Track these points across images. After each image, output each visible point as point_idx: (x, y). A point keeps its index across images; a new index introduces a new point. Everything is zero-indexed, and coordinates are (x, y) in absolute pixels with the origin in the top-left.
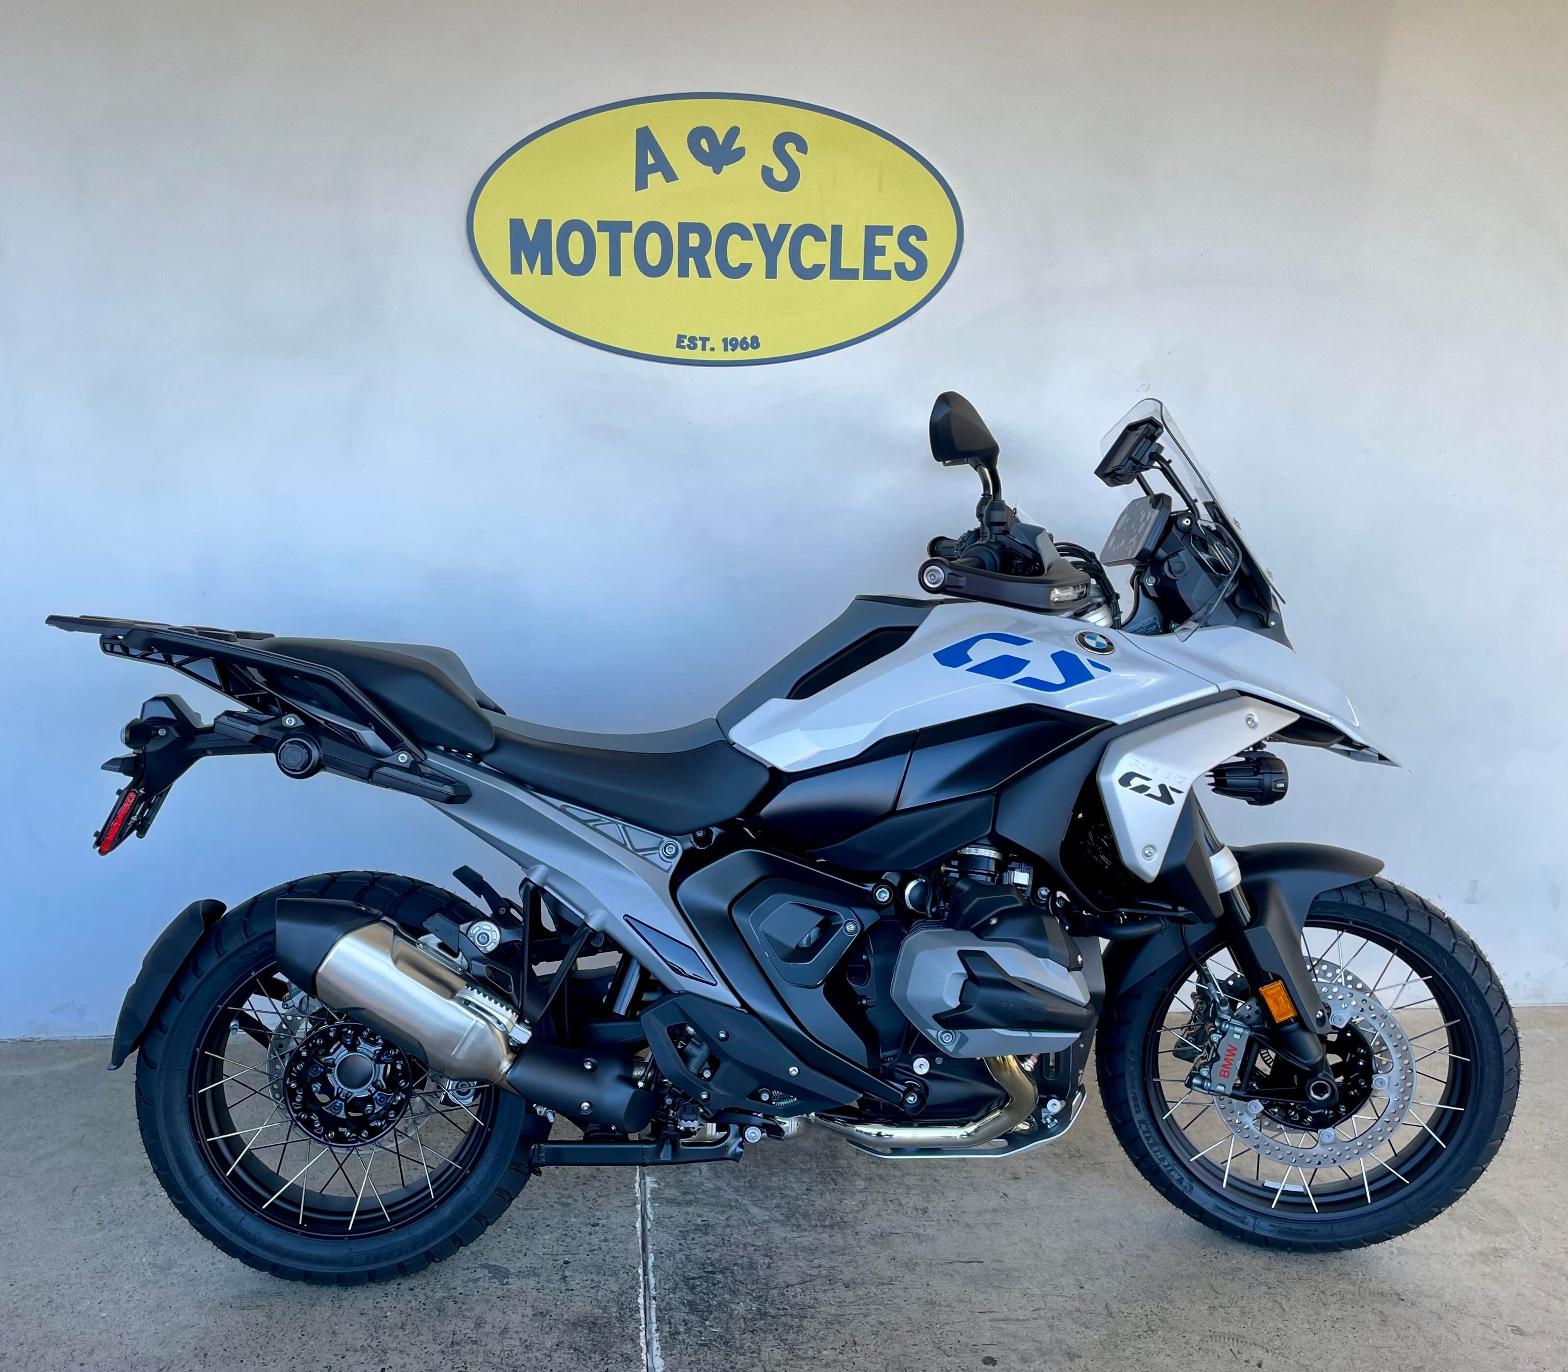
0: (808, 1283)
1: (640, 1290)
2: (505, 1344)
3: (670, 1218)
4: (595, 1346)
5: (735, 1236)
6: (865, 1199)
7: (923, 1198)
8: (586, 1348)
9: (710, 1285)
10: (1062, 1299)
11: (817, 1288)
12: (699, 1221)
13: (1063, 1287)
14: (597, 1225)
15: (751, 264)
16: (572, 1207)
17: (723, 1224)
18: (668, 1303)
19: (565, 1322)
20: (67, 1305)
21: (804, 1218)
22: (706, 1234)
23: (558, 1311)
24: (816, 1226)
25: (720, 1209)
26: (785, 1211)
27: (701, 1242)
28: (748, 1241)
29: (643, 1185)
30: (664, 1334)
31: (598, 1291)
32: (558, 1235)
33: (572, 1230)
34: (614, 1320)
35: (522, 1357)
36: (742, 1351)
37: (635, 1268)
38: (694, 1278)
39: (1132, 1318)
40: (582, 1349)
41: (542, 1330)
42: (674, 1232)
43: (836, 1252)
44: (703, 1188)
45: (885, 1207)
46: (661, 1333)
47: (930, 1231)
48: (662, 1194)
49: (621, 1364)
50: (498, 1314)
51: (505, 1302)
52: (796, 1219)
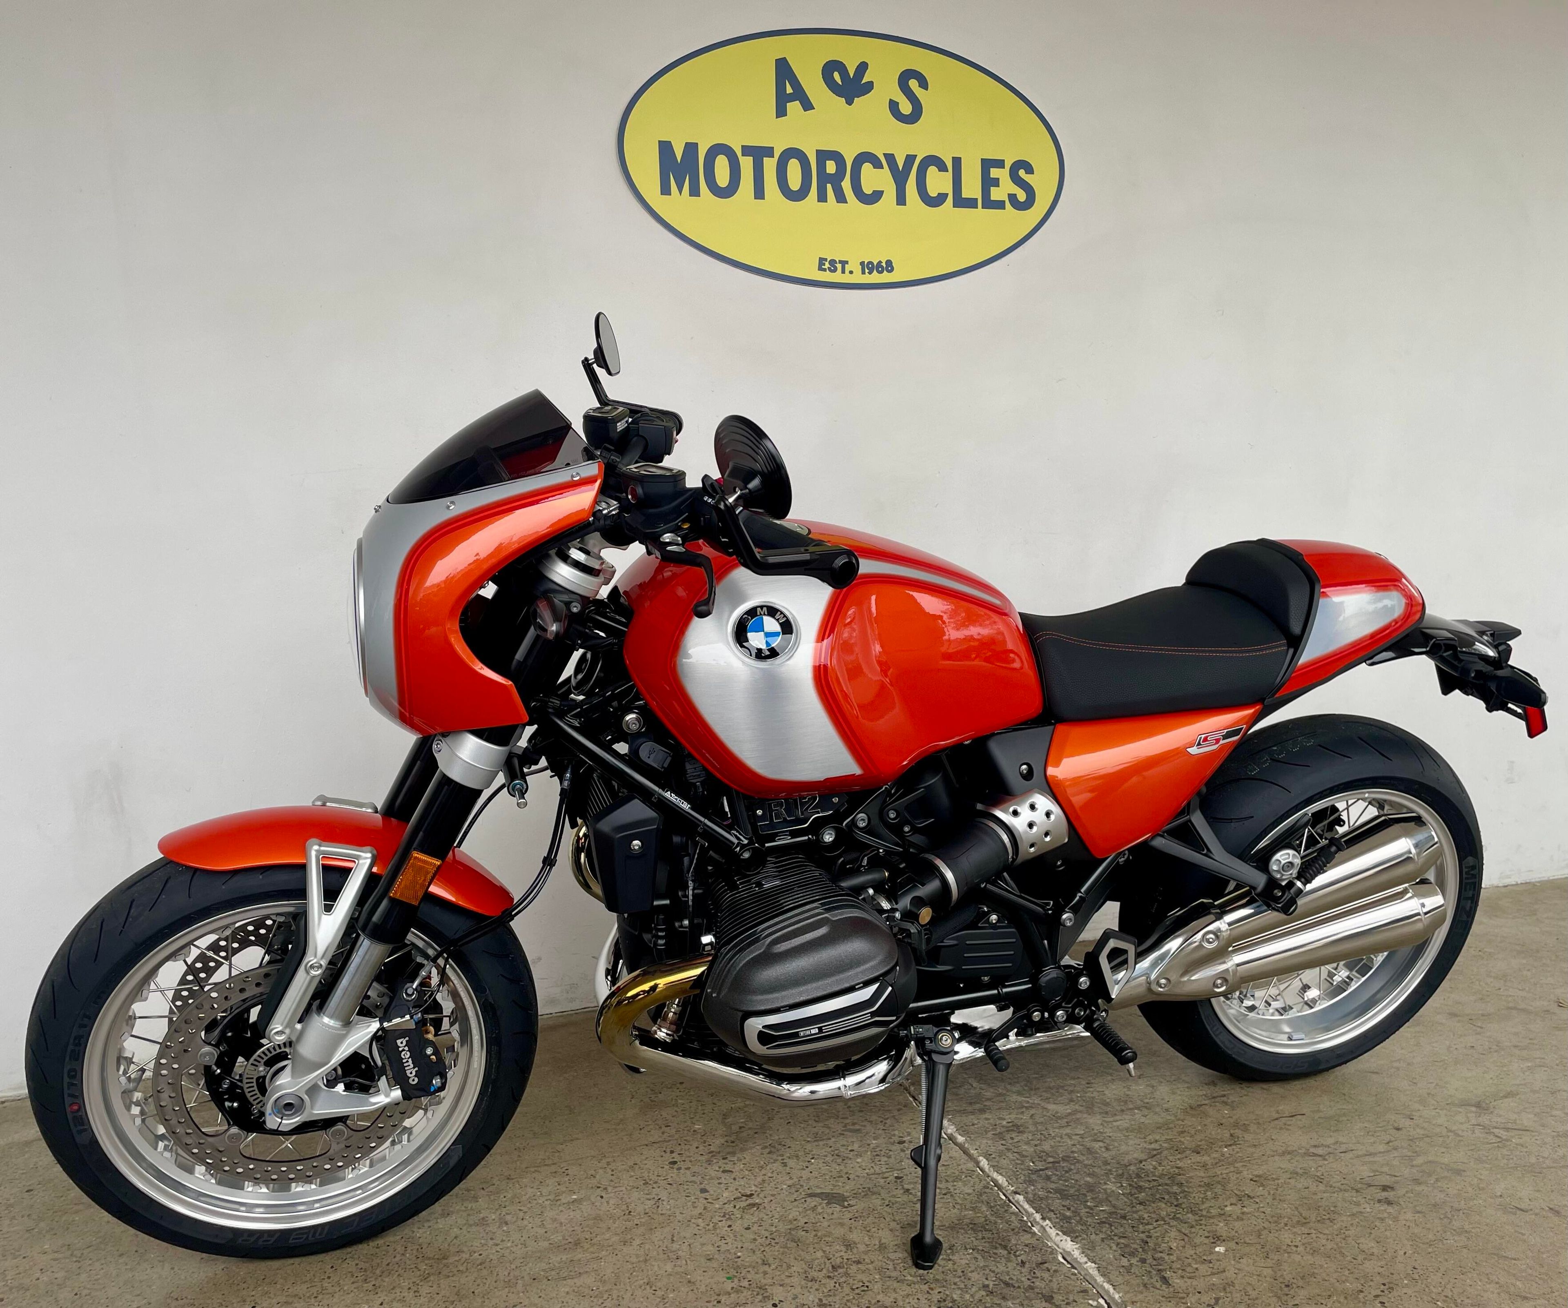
0: (1158, 1156)
1: (995, 1189)
2: (893, 1258)
3: (973, 1125)
4: (991, 1242)
5: (1051, 1129)
8: (985, 1246)
9: (1063, 1173)
11: (1171, 1158)
12: (1004, 1123)
14: (904, 1142)
15: (883, 192)
16: (864, 1131)
17: (1032, 1122)
18: (1035, 1195)
21: (1105, 1106)
22: (1021, 1132)
24: (1123, 1111)
25: (1016, 1111)
26: (1081, 1103)
27: (1022, 1140)
28: (1068, 1131)
31: (952, 1196)
32: (871, 1156)
33: (881, 1150)
34: (993, 1219)
36: (1145, 1221)
38: (1041, 1170)
40: (980, 1248)
42: (987, 1136)
43: (1161, 1127)
45: (1174, 1087)
46: (1050, 1220)
49: (1032, 1253)
50: (861, 1233)
51: (861, 1222)
52: (1099, 1107)
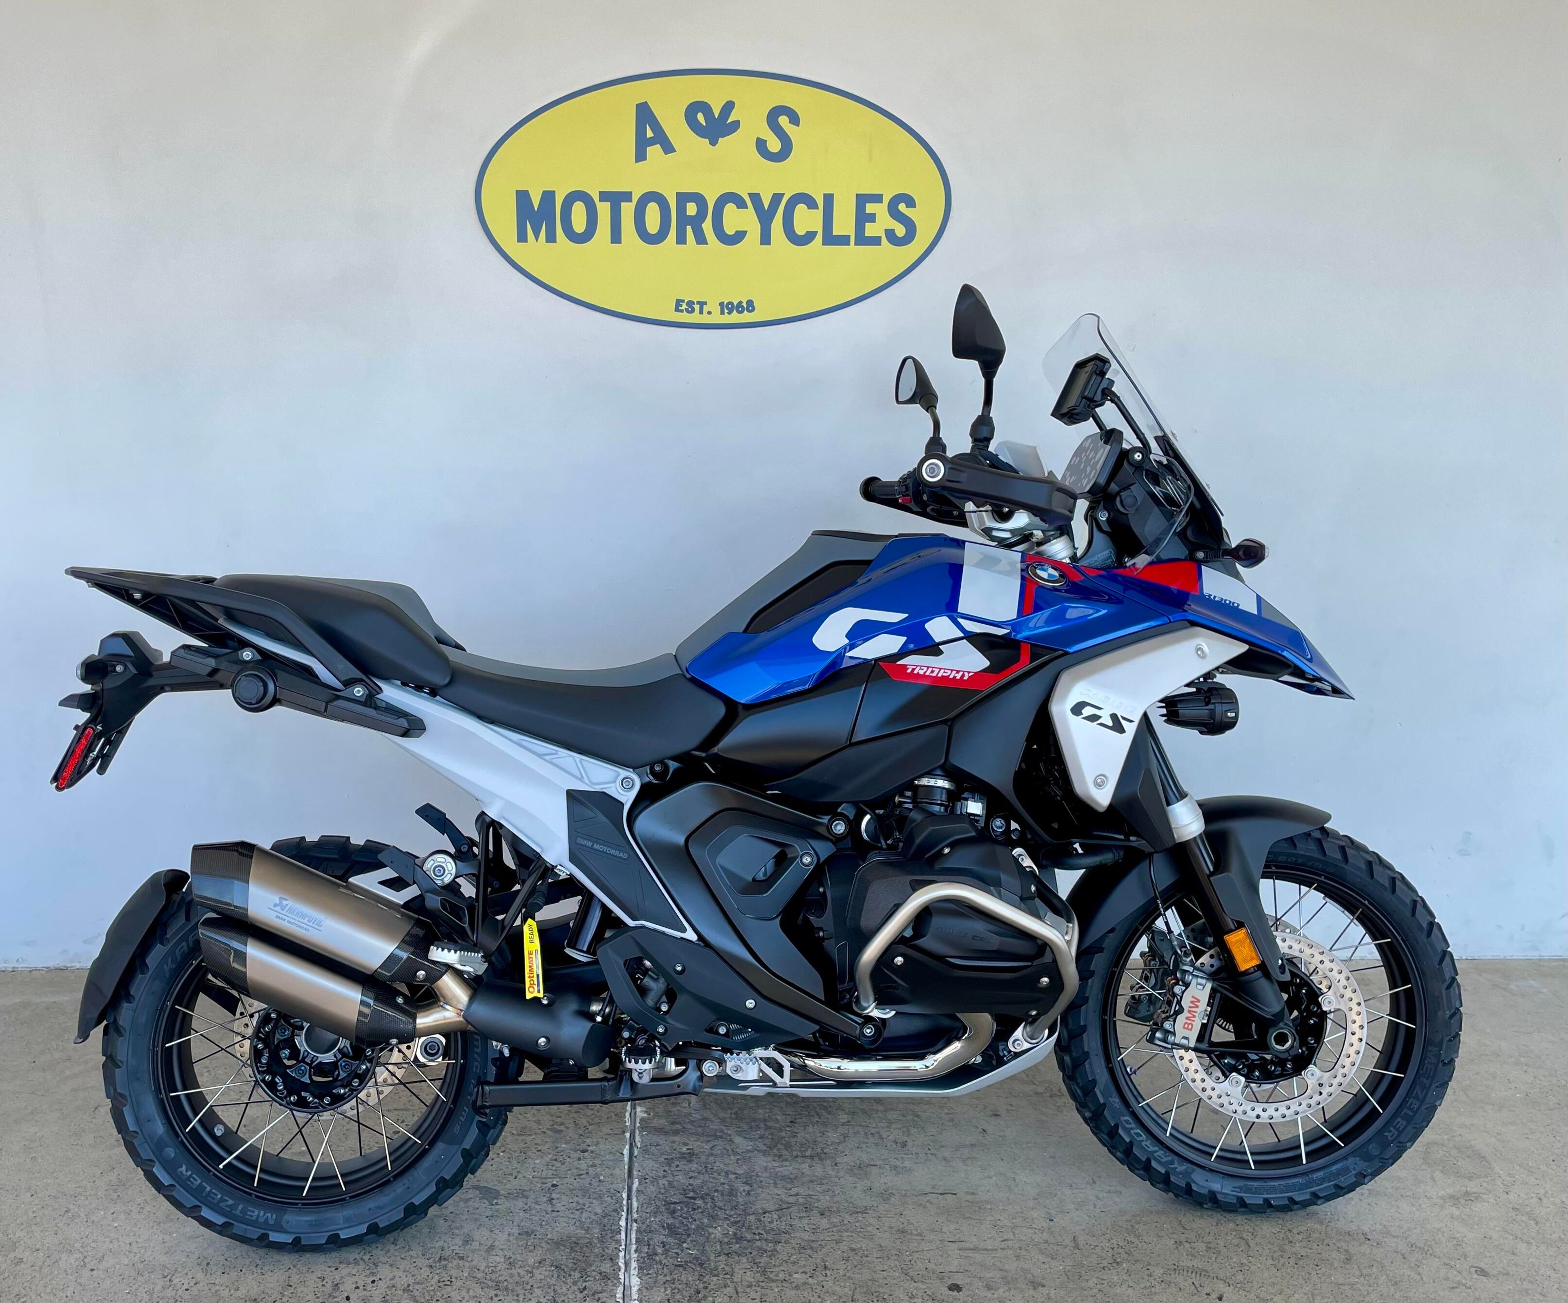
0: (785, 1210)
1: (623, 1213)
2: (490, 1260)
3: (657, 1145)
4: (575, 1264)
5: (718, 1164)
6: (847, 1132)
7: (904, 1132)
8: (567, 1266)
9: (690, 1210)
10: (1031, 1231)
11: (793, 1215)
12: (684, 1149)
13: (1033, 1219)
14: (587, 1151)
15: (746, 232)
16: (564, 1133)
17: (707, 1153)
18: (648, 1226)
19: (549, 1241)
20: (83, 1215)
21: (786, 1148)
22: (690, 1161)
23: (542, 1231)
24: (797, 1157)
25: (705, 1139)
26: (768, 1142)
27: (685, 1169)
28: (731, 1169)
29: (633, 1115)
30: (643, 1255)
31: (582, 1213)
32: (548, 1160)
33: (562, 1155)
34: (595, 1241)
35: (505, 1273)
36: (716, 1273)
37: (619, 1192)
38: (675, 1203)
39: (1098, 1250)
40: (563, 1267)
41: (526, 1248)
42: (660, 1160)
43: (815, 1181)
44: (691, 1118)
45: (866, 1141)
46: (640, 1253)
47: (907, 1164)
48: (650, 1123)
49: (599, 1282)
50: (485, 1232)
51: (493, 1221)
52: (778, 1149)
